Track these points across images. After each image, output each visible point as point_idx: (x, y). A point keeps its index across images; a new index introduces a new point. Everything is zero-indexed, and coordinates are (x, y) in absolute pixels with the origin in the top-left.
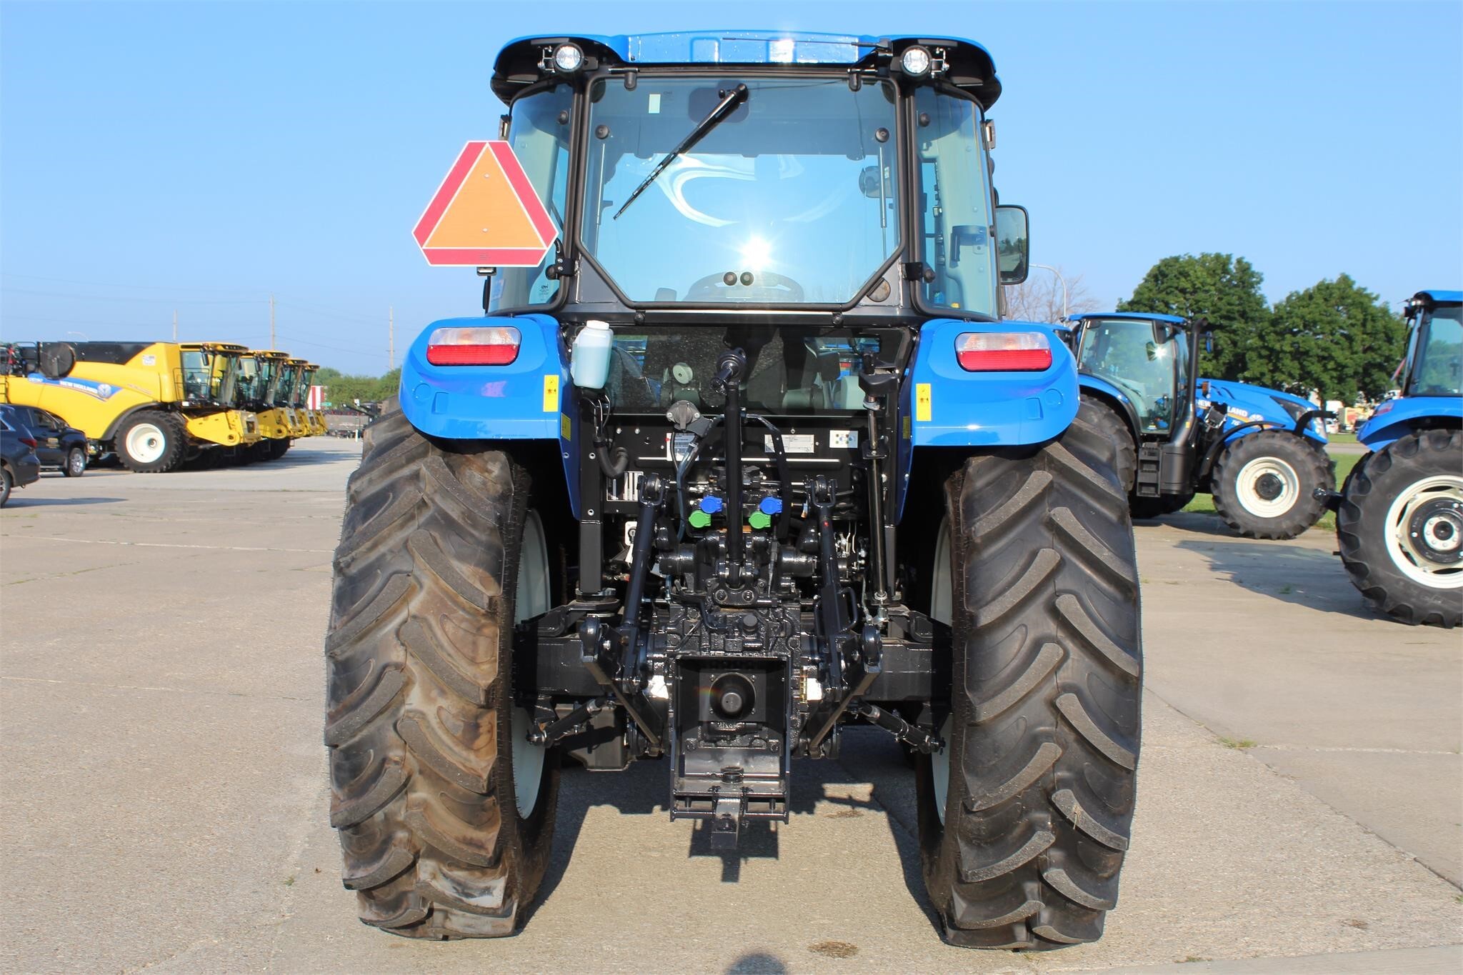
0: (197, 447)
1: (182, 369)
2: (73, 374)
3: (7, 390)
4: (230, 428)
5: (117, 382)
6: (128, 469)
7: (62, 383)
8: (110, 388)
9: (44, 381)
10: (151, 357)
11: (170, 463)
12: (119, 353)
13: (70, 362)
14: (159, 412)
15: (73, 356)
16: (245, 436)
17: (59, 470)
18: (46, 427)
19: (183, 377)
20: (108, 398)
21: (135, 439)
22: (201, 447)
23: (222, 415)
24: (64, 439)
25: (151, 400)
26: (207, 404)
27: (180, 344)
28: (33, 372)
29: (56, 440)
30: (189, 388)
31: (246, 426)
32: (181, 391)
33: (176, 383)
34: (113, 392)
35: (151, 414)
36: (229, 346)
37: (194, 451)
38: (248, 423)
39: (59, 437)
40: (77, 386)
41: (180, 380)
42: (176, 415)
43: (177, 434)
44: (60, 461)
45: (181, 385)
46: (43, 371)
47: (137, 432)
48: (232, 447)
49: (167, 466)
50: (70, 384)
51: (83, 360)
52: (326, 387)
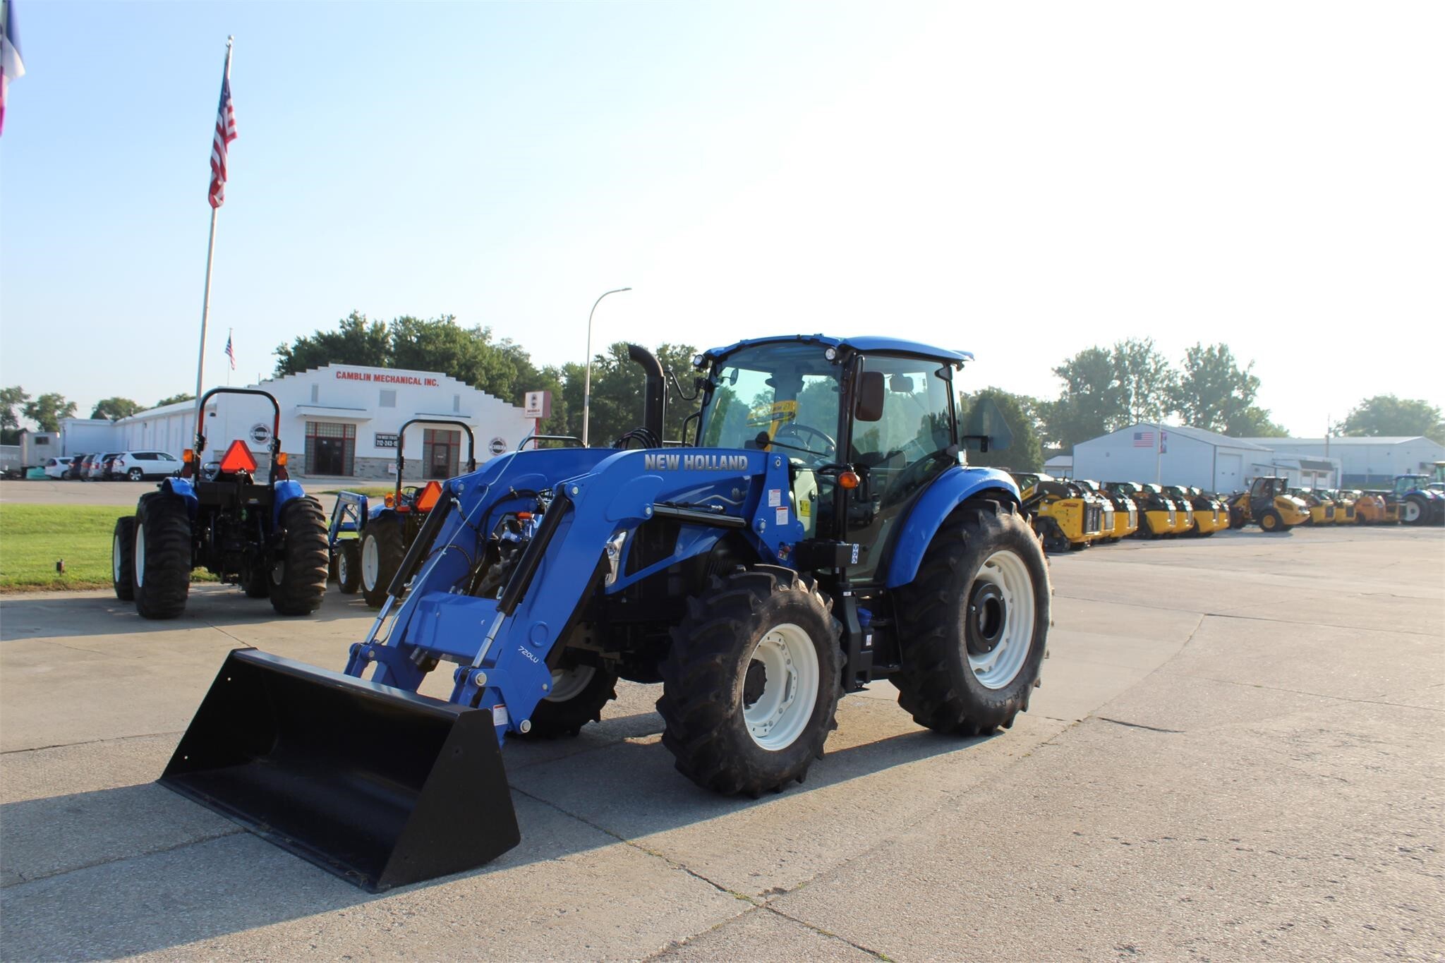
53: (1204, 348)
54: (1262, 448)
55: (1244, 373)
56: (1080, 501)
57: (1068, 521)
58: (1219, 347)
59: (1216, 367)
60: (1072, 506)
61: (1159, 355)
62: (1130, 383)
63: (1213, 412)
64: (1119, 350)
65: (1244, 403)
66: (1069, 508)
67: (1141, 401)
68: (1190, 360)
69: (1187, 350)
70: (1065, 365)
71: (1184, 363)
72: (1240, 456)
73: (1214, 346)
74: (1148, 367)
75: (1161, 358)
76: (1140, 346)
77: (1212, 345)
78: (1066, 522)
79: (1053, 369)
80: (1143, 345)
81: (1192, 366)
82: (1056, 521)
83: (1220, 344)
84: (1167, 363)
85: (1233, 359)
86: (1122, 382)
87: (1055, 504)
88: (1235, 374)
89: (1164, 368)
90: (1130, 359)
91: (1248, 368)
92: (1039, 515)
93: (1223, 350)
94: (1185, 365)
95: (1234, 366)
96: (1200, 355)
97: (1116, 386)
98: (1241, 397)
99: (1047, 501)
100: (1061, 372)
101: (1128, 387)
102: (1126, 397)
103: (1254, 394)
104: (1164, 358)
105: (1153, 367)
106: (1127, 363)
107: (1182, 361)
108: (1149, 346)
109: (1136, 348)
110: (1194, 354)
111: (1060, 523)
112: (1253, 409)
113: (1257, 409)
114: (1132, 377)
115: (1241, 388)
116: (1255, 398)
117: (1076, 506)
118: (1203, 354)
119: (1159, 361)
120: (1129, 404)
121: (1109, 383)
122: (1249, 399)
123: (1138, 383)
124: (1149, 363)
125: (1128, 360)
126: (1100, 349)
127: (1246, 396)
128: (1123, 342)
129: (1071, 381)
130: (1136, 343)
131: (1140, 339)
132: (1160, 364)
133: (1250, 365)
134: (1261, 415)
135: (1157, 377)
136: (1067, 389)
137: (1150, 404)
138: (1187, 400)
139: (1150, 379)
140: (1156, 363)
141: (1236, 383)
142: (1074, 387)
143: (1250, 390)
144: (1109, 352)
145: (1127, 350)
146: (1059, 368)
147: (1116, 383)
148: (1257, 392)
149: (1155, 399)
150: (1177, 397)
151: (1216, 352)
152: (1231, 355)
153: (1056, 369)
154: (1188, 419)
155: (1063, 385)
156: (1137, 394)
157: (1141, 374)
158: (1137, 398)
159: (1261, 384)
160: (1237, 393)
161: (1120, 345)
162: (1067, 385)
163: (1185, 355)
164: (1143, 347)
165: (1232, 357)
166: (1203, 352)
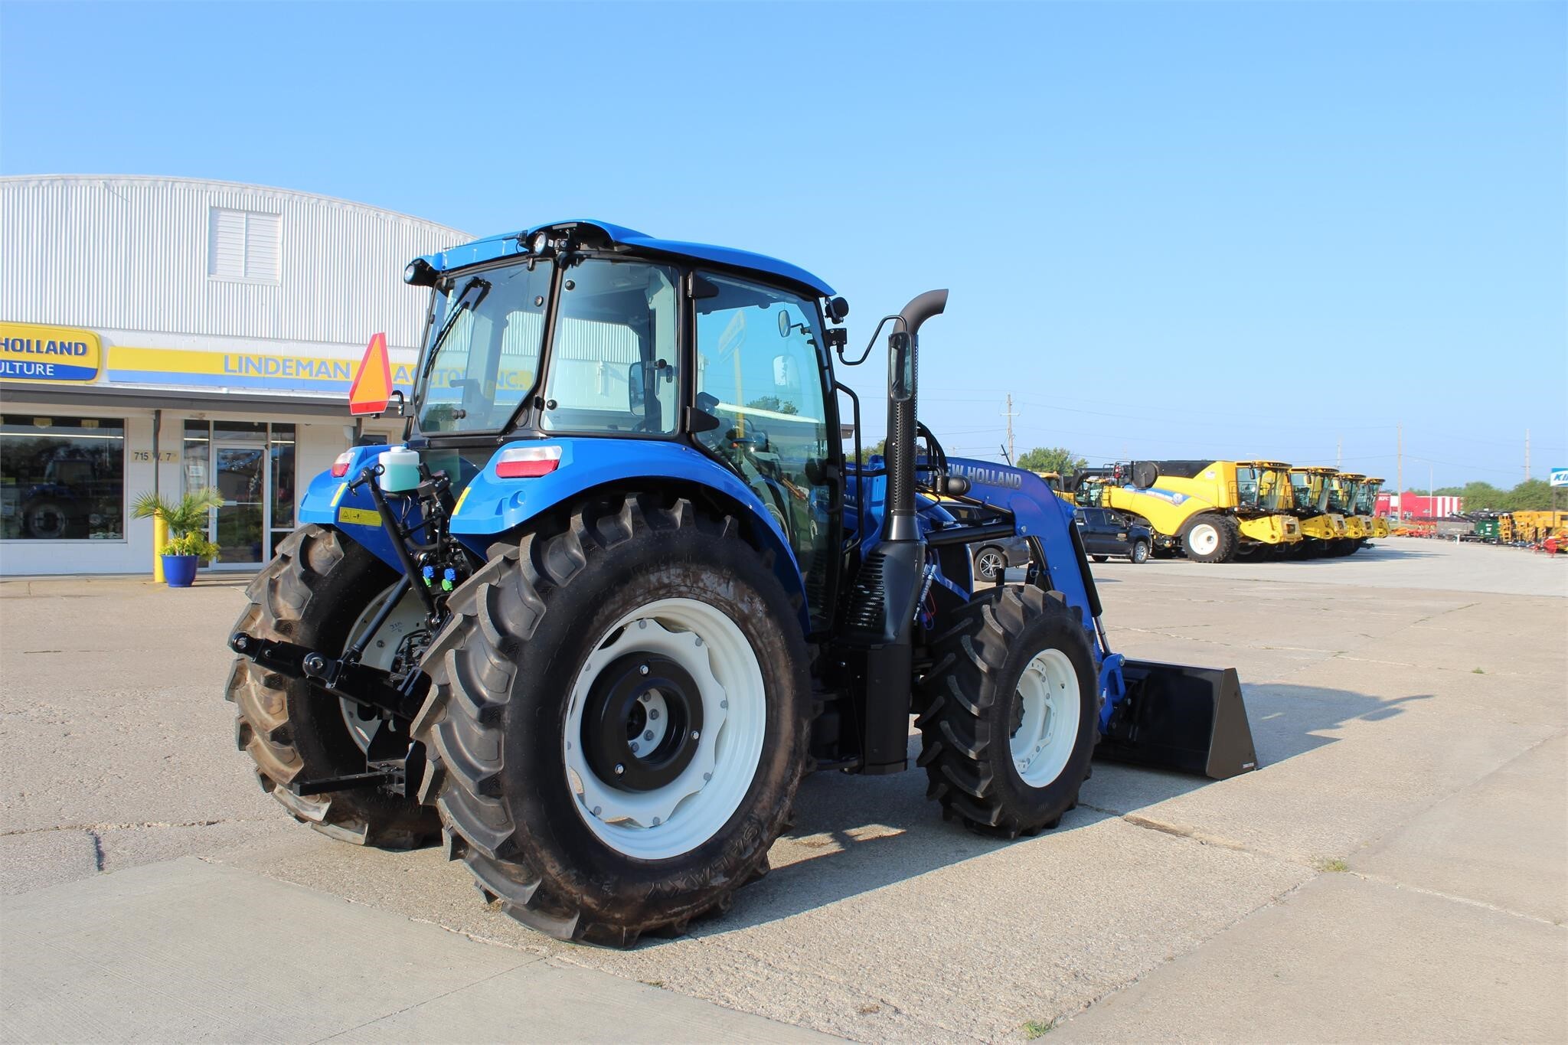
0: (1247, 544)
1: (1237, 481)
2: (1155, 486)
3: (1110, 497)
4: (1273, 529)
5: (1187, 493)
6: (1191, 559)
7: (1148, 492)
8: (1181, 496)
9: (1136, 491)
10: (1212, 473)
11: (1221, 555)
12: (1190, 469)
13: (1153, 476)
14: (1217, 516)
15: (1156, 473)
16: (1284, 536)
17: (1127, 557)
18: (1118, 525)
19: (1238, 488)
20: (1180, 504)
21: (1196, 536)
22: (1251, 544)
23: (1268, 518)
24: (1130, 533)
25: (1211, 506)
26: (1254, 509)
27: (1236, 463)
28: (1128, 484)
29: (1125, 535)
30: (1241, 497)
31: (1286, 528)
32: (1235, 499)
33: (1231, 493)
34: (1184, 500)
35: (1208, 517)
36: (1274, 463)
37: (1245, 547)
38: (1288, 525)
39: (1127, 533)
40: (1158, 494)
41: (1235, 491)
42: (1231, 518)
43: (1228, 533)
44: (1127, 551)
45: (1235, 495)
46: (1136, 484)
47: (1197, 533)
48: (1275, 545)
49: (1220, 558)
50: (1153, 493)
51: (1163, 474)
52: (1462, 498)
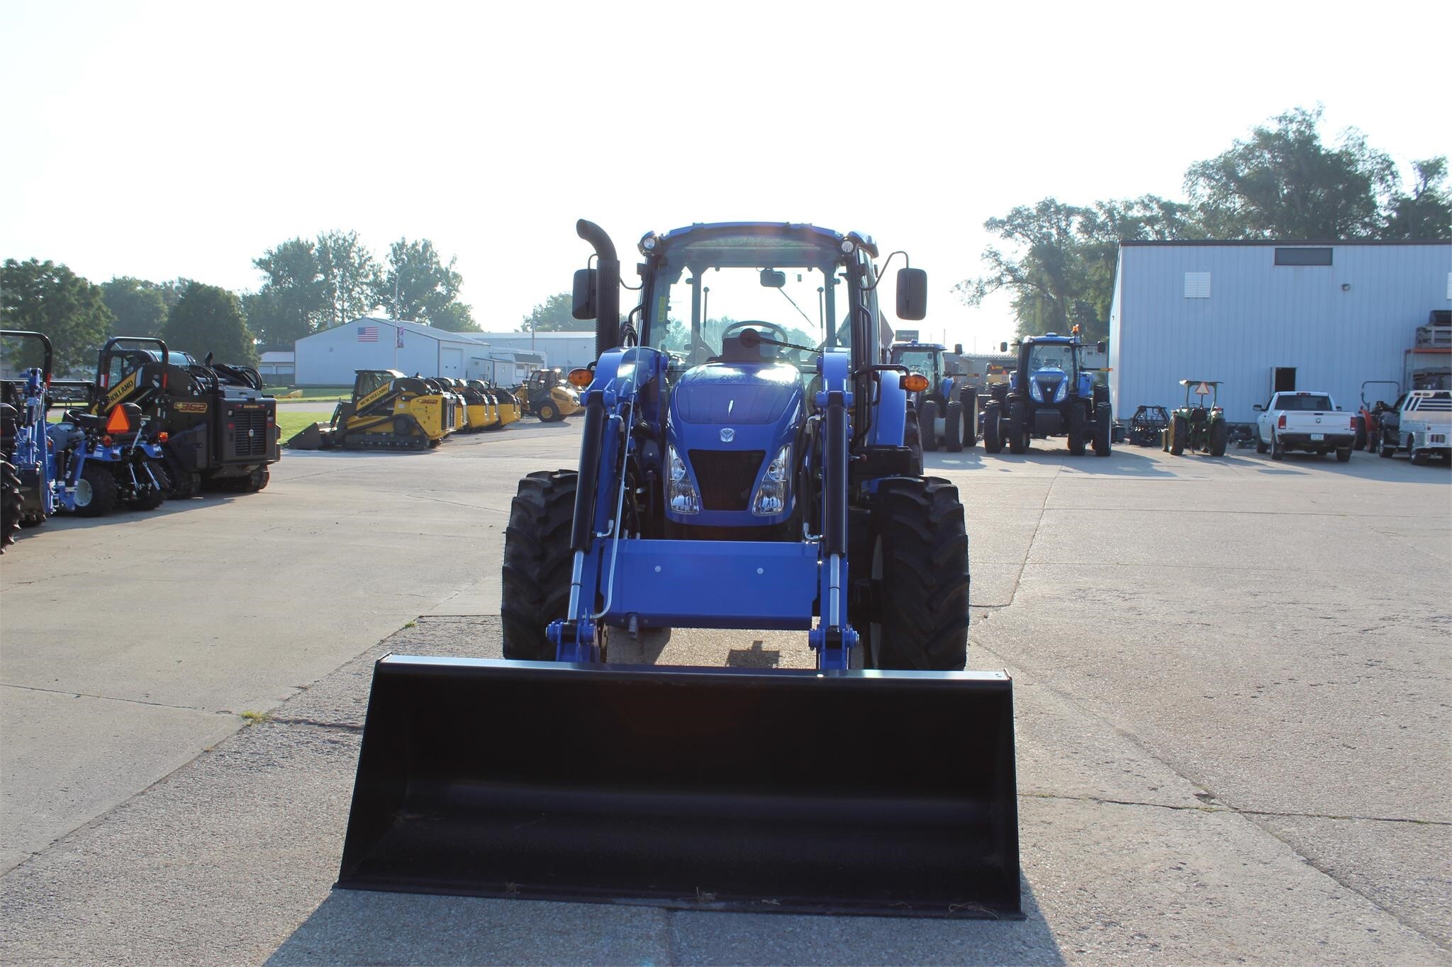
53: (409, 243)
54: (480, 342)
55: (447, 269)
56: (439, 398)
57: (429, 418)
58: (422, 243)
59: (421, 263)
60: (430, 403)
61: (363, 250)
62: (335, 277)
63: (417, 308)
64: (323, 242)
65: (448, 298)
66: (428, 405)
67: (346, 295)
68: (395, 255)
69: (392, 245)
70: (266, 257)
71: (389, 259)
72: (461, 350)
73: (418, 242)
74: (353, 261)
75: (365, 252)
76: (344, 240)
77: (416, 241)
78: (426, 420)
79: (254, 261)
80: (347, 238)
81: (397, 262)
82: (416, 419)
83: (424, 240)
84: (370, 258)
85: (436, 256)
86: (327, 276)
87: (413, 401)
88: (439, 270)
89: (368, 263)
90: (334, 252)
91: (451, 265)
92: (394, 413)
93: (427, 246)
94: (391, 261)
95: (438, 263)
96: (405, 251)
97: (321, 279)
98: (445, 293)
99: (403, 398)
100: (262, 264)
101: (333, 281)
102: (331, 291)
103: (457, 290)
104: (368, 253)
105: (357, 261)
106: (331, 256)
107: (387, 256)
108: (353, 240)
109: (341, 242)
110: (399, 249)
111: (420, 421)
112: (456, 304)
113: (459, 304)
114: (336, 271)
115: (445, 285)
116: (458, 294)
117: (435, 402)
118: (408, 249)
119: (363, 256)
120: (334, 298)
121: (313, 276)
122: (452, 295)
123: (343, 276)
124: (353, 257)
125: (332, 254)
126: (303, 240)
127: (449, 291)
128: (327, 235)
129: (272, 273)
130: (340, 236)
131: (345, 232)
132: (363, 259)
133: (452, 262)
134: (463, 310)
135: (361, 271)
136: (269, 282)
137: (354, 298)
138: (393, 295)
139: (355, 273)
140: (360, 257)
141: (440, 280)
142: (277, 280)
143: (453, 286)
144: (313, 245)
145: (330, 243)
146: (260, 260)
147: (321, 277)
148: (460, 288)
149: (360, 294)
150: (383, 292)
151: (420, 248)
152: (435, 251)
153: (257, 261)
154: (393, 313)
155: (265, 277)
156: (342, 288)
157: (345, 269)
158: (342, 293)
159: (463, 280)
160: (440, 289)
161: (323, 237)
162: (269, 278)
163: (390, 250)
164: (348, 241)
165: (436, 253)
166: (408, 247)
